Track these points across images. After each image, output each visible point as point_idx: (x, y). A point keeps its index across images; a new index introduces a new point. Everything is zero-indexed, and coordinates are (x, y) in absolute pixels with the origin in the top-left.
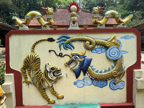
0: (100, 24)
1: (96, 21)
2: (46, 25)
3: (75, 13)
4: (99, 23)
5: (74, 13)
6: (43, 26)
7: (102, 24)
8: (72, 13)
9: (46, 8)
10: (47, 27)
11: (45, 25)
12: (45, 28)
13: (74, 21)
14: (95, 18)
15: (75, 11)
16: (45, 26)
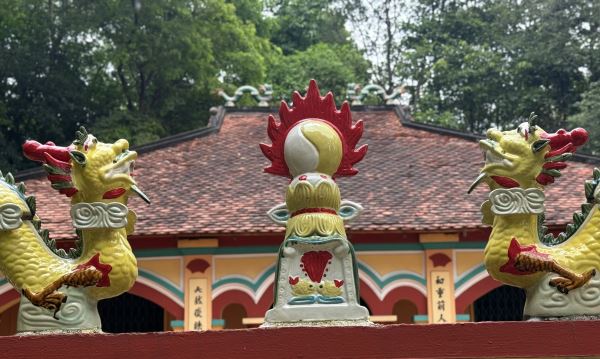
0: (556, 277)
1: (514, 247)
2: (61, 292)
3: (329, 180)
4: (551, 267)
5: (314, 179)
6: (36, 302)
7: (579, 275)
8: (296, 181)
9: (73, 147)
10: (67, 308)
11: (48, 292)
12: (44, 315)
13: (317, 249)
14: (511, 221)
15: (321, 168)
16: (50, 301)
